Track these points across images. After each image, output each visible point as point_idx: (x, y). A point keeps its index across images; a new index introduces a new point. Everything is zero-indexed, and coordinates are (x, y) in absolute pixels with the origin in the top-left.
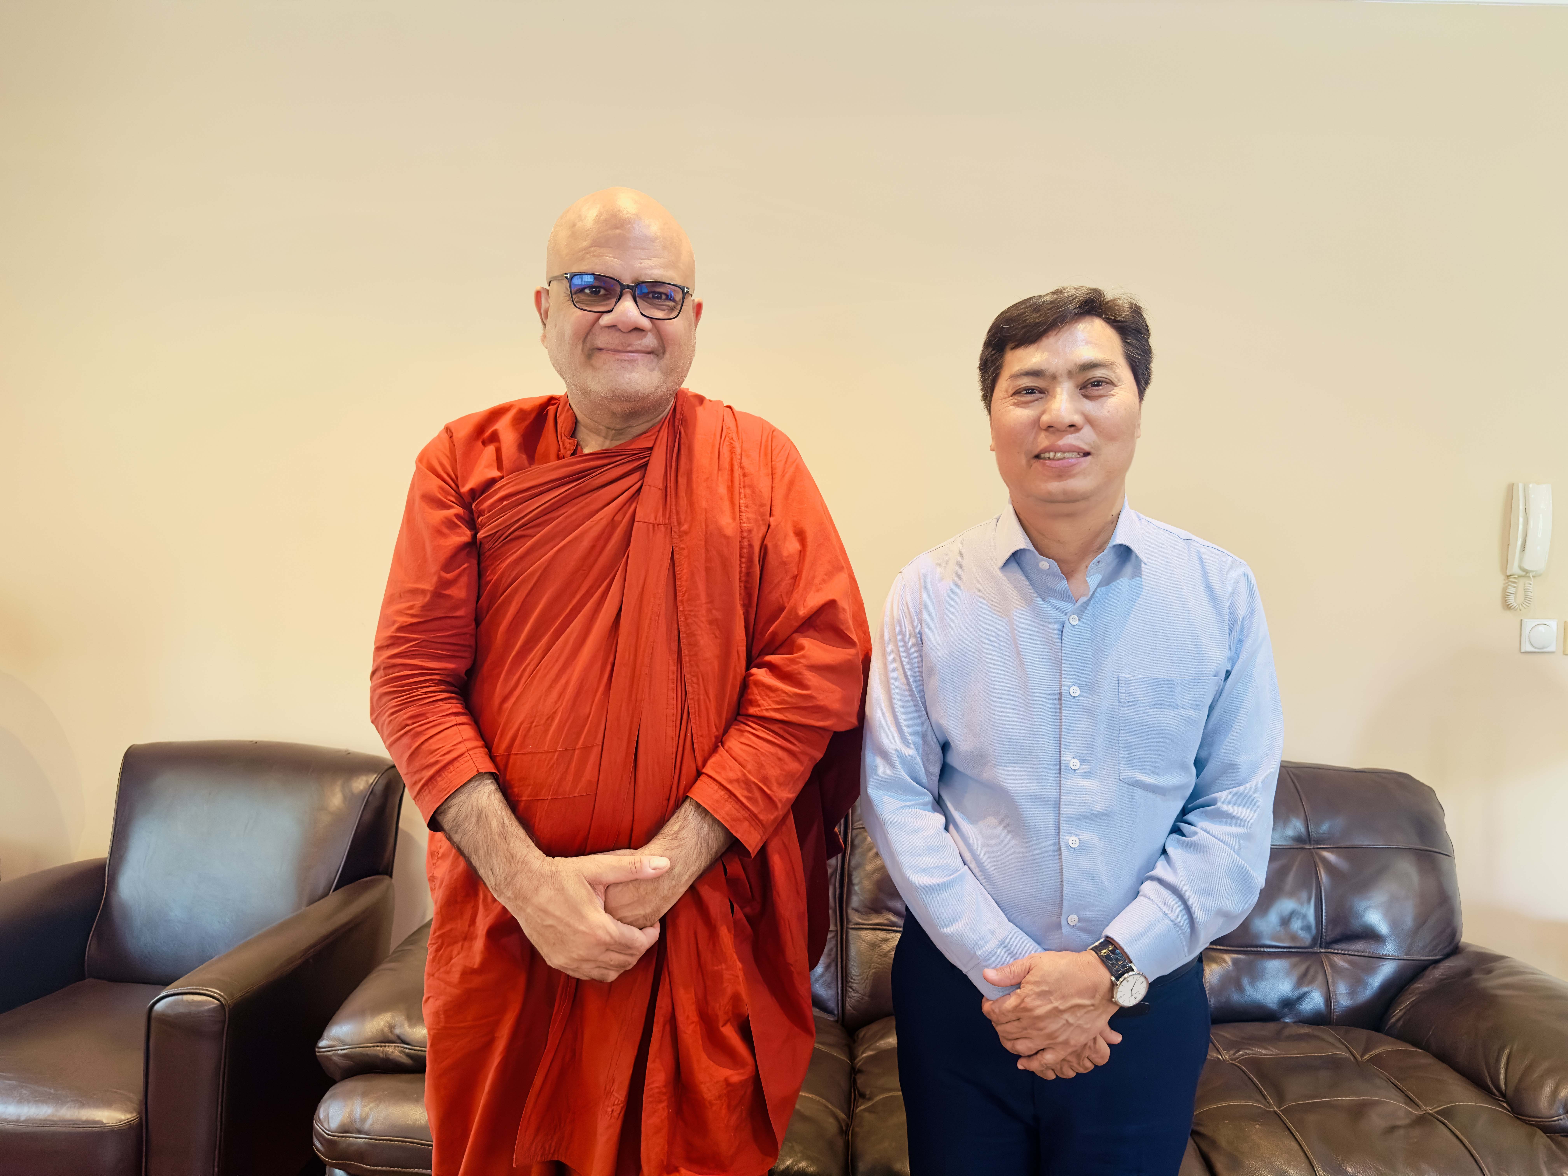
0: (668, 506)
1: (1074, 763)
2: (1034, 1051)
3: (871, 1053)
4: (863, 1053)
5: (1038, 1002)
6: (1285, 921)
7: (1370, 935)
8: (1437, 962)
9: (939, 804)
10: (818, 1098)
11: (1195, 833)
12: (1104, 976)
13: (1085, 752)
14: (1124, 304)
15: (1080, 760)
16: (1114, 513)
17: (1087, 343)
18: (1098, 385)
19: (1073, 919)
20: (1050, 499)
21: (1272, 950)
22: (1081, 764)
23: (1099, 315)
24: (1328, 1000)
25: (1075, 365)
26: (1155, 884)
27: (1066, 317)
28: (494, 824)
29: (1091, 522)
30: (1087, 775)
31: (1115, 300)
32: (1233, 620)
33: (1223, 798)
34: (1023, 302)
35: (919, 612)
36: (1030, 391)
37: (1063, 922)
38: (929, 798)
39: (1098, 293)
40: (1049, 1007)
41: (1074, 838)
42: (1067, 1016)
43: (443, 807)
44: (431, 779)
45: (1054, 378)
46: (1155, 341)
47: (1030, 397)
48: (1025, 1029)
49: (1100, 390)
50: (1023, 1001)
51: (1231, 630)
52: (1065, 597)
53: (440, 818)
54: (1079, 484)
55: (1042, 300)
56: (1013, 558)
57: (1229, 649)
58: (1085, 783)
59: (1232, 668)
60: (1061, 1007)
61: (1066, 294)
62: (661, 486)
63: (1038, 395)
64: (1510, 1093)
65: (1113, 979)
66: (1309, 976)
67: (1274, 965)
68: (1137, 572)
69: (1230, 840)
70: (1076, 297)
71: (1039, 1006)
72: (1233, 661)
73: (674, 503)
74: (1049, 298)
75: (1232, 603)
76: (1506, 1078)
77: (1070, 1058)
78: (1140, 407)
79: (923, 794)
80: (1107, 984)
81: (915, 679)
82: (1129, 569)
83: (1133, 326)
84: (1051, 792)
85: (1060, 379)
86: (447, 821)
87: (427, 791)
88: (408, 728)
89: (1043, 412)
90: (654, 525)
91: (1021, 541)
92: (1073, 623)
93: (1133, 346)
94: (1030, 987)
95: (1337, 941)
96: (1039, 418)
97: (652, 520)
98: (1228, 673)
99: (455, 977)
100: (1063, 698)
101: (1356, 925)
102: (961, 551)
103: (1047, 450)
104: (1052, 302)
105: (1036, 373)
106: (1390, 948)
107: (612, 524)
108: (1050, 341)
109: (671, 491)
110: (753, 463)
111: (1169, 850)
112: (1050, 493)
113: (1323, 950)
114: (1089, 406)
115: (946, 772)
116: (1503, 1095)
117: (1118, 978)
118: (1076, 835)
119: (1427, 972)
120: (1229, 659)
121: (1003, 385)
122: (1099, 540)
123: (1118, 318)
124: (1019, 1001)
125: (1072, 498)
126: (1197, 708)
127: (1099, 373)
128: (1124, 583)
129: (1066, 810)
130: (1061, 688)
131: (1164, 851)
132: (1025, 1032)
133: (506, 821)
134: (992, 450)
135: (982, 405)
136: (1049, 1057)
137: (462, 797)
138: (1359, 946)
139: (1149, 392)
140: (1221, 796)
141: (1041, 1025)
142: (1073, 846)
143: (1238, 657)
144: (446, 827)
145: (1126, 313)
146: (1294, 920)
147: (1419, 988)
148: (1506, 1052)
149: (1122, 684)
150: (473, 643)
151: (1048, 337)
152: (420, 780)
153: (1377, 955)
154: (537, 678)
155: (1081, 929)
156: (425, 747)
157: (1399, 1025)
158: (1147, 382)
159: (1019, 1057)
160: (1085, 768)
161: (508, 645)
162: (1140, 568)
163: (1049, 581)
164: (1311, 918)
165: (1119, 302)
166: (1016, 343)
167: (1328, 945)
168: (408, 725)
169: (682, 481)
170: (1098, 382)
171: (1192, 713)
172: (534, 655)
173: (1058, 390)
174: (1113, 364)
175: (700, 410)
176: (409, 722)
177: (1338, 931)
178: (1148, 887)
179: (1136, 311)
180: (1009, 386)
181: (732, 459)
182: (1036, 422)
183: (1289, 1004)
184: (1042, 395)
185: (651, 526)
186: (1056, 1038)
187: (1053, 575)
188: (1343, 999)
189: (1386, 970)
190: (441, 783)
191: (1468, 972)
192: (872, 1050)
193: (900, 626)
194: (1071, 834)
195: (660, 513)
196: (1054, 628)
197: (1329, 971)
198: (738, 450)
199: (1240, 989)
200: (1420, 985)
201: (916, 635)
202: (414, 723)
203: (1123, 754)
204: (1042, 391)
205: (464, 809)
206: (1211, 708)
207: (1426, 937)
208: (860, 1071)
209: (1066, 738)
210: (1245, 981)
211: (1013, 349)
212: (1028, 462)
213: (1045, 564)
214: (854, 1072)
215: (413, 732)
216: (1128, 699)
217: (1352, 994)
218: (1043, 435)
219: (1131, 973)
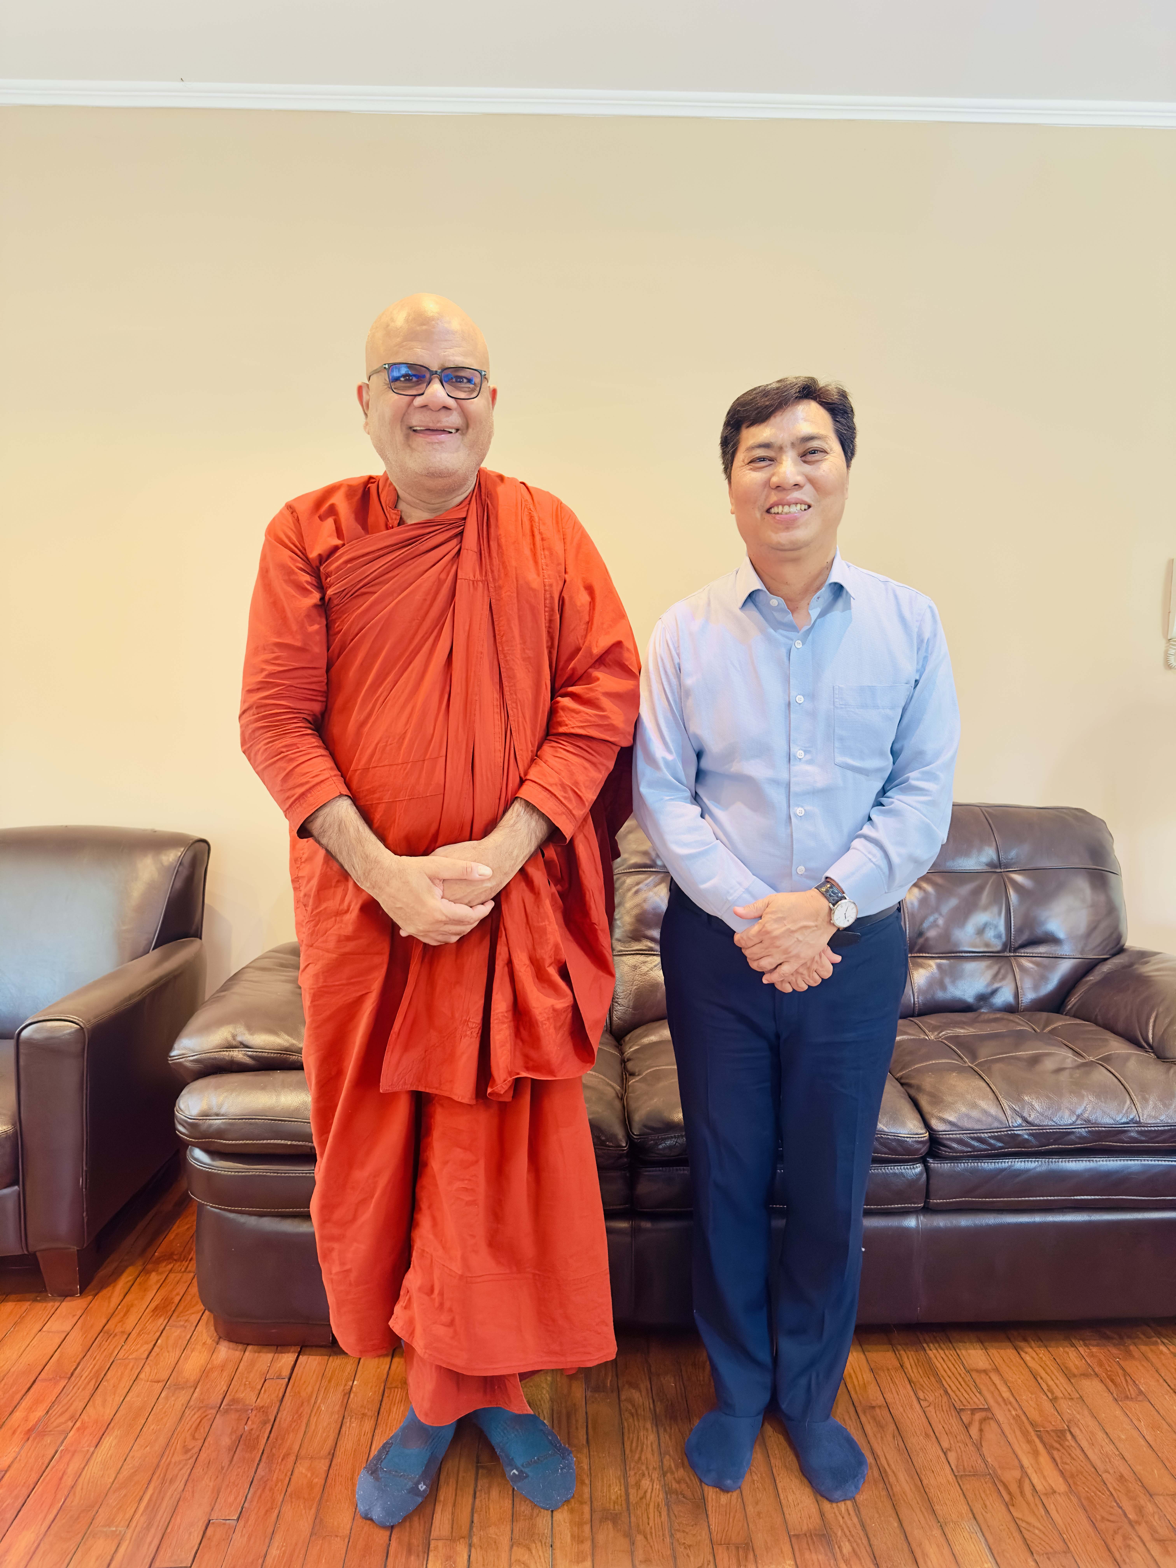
0: (484, 565)
1: (800, 754)
2: (775, 966)
3: (637, 1047)
4: (630, 1048)
5: (775, 926)
6: (981, 931)
7: (1050, 939)
8: (1105, 960)
9: (696, 798)
10: (597, 1074)
11: (892, 803)
12: (825, 904)
13: (807, 745)
14: (832, 388)
15: (805, 751)
16: (829, 560)
17: (806, 420)
18: (814, 453)
19: (801, 869)
20: (779, 548)
21: (969, 955)
22: (805, 754)
23: (814, 399)
24: (1017, 995)
25: (797, 438)
26: (862, 840)
27: (789, 400)
28: (351, 830)
29: (811, 566)
30: (810, 762)
31: (827, 386)
32: (921, 641)
33: (914, 777)
34: (755, 389)
35: (677, 648)
36: (762, 459)
37: (794, 872)
38: (688, 794)
39: (813, 380)
40: (784, 929)
41: (800, 809)
42: (798, 935)
43: (312, 817)
44: (303, 794)
45: (781, 449)
46: (859, 420)
47: (763, 464)
48: (767, 948)
49: (816, 457)
50: (764, 926)
51: (918, 649)
52: (792, 627)
53: (309, 826)
54: (800, 534)
55: (769, 387)
56: (749, 600)
57: (918, 663)
58: (809, 768)
59: (920, 677)
60: (793, 928)
61: (788, 382)
62: (476, 550)
63: (768, 463)
64: (1155, 1045)
65: (831, 906)
66: (1000, 976)
67: (970, 967)
68: (847, 606)
69: (918, 806)
70: (796, 384)
71: (777, 929)
72: (921, 671)
73: (488, 563)
74: (775, 386)
75: (920, 628)
76: (1153, 1034)
77: (801, 970)
78: (848, 473)
79: (685, 791)
80: (827, 910)
81: (675, 701)
82: (840, 603)
83: (841, 407)
84: (784, 776)
85: (785, 449)
86: (316, 827)
87: (298, 805)
88: (282, 755)
89: (773, 475)
90: (473, 581)
91: (757, 584)
92: (798, 647)
93: (842, 424)
94: (770, 916)
95: (1023, 946)
96: (769, 479)
97: (472, 578)
98: (917, 682)
99: (331, 944)
100: (792, 706)
101: (1039, 932)
102: (709, 598)
103: (776, 504)
104: (778, 388)
105: (767, 446)
106: (1066, 949)
107: (440, 583)
108: (777, 420)
109: (485, 553)
110: (548, 529)
111: (873, 817)
112: (779, 543)
113: (1012, 954)
114: (807, 468)
115: (700, 775)
116: (1151, 1047)
117: (834, 905)
118: (802, 807)
119: (1098, 968)
120: (917, 671)
121: (741, 457)
122: (817, 583)
123: (830, 401)
124: (761, 927)
125: (796, 547)
126: (893, 708)
127: (815, 444)
128: (836, 614)
129: (793, 789)
130: (789, 697)
131: (870, 819)
132: (767, 951)
133: (361, 828)
134: (732, 513)
135: (723, 476)
136: (785, 969)
137: (326, 810)
138: (1042, 949)
139: (854, 462)
140: (912, 775)
141: (778, 943)
142: (800, 815)
143: (925, 670)
144: (315, 833)
145: (835, 397)
146: (987, 930)
147: (1091, 980)
148: (1154, 1015)
149: (836, 692)
150: (325, 688)
151: (775, 417)
152: (293, 796)
153: (1056, 956)
154: (388, 707)
155: (807, 877)
156: (298, 770)
157: (1074, 1009)
158: (853, 454)
159: (763, 974)
160: (808, 757)
161: (359, 684)
162: (850, 603)
163: (778, 616)
164: (1002, 928)
165: (829, 388)
166: (749, 423)
167: (1016, 950)
168: (282, 752)
169: (493, 544)
170: (815, 451)
171: (889, 712)
172: (384, 688)
173: (784, 457)
174: (826, 437)
175: (501, 489)
176: (284, 750)
177: (1025, 937)
178: (857, 843)
179: (843, 395)
180: (745, 457)
181: (532, 526)
182: (767, 483)
183: (984, 998)
184: (772, 462)
185: (471, 582)
186: (790, 952)
187: (782, 610)
188: (1029, 996)
189: (1064, 967)
190: (310, 798)
191: (1131, 965)
192: (638, 1045)
193: (662, 660)
194: (798, 806)
195: (478, 573)
196: (783, 651)
197: (1017, 970)
198: (536, 519)
199: (943, 987)
200: (1092, 978)
201: (675, 666)
202: (287, 751)
203: (837, 744)
204: (771, 460)
205: (328, 819)
206: (904, 710)
207: (1097, 939)
208: (629, 1060)
209: (793, 735)
210: (947, 981)
211: (748, 427)
212: (762, 515)
213: (775, 601)
214: (624, 1062)
215: (287, 758)
216: (841, 703)
217: (1036, 988)
218: (773, 492)
219: (843, 901)
